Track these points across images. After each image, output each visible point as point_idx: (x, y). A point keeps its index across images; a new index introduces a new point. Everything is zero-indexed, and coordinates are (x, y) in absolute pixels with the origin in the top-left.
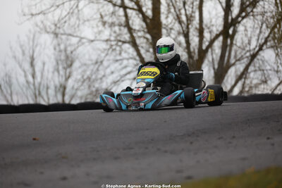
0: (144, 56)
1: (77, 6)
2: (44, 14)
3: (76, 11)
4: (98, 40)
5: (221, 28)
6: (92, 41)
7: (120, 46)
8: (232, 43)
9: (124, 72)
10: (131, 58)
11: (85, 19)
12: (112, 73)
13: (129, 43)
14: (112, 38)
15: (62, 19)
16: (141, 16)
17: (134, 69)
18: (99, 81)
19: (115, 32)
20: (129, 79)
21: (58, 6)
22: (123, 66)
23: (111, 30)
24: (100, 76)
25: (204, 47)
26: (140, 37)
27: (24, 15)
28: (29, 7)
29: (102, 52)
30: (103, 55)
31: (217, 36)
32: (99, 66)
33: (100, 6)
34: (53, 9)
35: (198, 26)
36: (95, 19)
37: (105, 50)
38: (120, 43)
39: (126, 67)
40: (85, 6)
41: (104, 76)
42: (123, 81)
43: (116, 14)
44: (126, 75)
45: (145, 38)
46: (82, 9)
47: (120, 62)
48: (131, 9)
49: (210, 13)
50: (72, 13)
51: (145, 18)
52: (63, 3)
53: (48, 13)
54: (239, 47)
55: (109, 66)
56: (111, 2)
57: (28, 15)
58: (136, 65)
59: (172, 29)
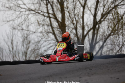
0: (58, 39)
1: (28, 17)
2: (13, 21)
3: (27, 19)
6: (35, 32)
8: (97, 33)
9: (49, 46)
10: (52, 40)
11: (32, 22)
12: (44, 46)
13: (51, 33)
14: (43, 31)
15: (21, 22)
17: (54, 45)
19: (45, 28)
20: (52, 49)
21: (19, 17)
22: (49, 43)
23: (43, 27)
25: (85, 34)
26: (56, 30)
27: (4, 21)
28: (6, 18)
29: (40, 37)
30: (40, 39)
31: (90, 29)
32: (38, 44)
34: (17, 18)
35: (82, 25)
36: (35, 23)
38: (48, 33)
39: (50, 44)
42: (48, 50)
43: (45, 20)
44: (50, 47)
45: (58, 30)
46: (30, 19)
48: (52, 18)
49: (88, 19)
50: (26, 20)
51: (58, 21)
52: (21, 16)
53: (15, 20)
54: (101, 35)
55: (42, 44)
56: (43, 15)
57: (6, 21)
58: (54, 43)
59: (70, 27)
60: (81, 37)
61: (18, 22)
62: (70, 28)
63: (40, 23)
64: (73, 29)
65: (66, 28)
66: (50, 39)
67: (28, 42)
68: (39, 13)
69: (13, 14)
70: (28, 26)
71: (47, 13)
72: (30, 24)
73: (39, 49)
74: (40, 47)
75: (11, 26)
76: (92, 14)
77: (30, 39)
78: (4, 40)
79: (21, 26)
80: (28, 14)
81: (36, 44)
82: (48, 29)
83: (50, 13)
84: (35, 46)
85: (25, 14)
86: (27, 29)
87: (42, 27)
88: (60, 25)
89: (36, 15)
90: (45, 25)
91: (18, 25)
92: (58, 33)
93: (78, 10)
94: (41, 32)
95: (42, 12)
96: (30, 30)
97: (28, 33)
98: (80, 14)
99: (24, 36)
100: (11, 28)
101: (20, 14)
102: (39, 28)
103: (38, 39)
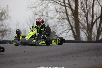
0: (72, 24)
1: (48, 5)
2: (36, 8)
3: (47, 7)
4: (55, 18)
5: (100, 15)
6: (53, 18)
7: (63, 20)
9: (64, 30)
10: (67, 25)
11: (51, 10)
12: (60, 30)
13: (66, 19)
14: (60, 17)
15: (42, 9)
16: (71, 9)
17: (68, 29)
19: (61, 15)
20: (66, 32)
21: (41, 5)
25: (93, 22)
26: (70, 17)
27: (28, 8)
28: (30, 5)
29: (57, 22)
30: (57, 23)
31: (98, 18)
32: (55, 27)
33: (56, 5)
34: (39, 6)
35: (91, 14)
36: (54, 10)
37: (57, 21)
39: (65, 28)
40: (51, 5)
42: (63, 33)
43: (62, 8)
45: (72, 17)
46: (49, 6)
48: (67, 7)
49: (96, 9)
50: (46, 8)
51: (72, 10)
52: (43, 4)
53: (37, 7)
55: (58, 28)
56: (60, 4)
57: (30, 8)
58: (68, 27)
59: (82, 15)
60: (91, 24)
61: (39, 9)
62: (82, 16)
63: (58, 10)
64: (84, 17)
65: (79, 15)
66: (65, 24)
68: (57, 2)
69: (36, 2)
70: (47, 13)
71: (63, 2)
72: (49, 11)
75: (33, 12)
76: (100, 5)
77: (48, 23)
78: (27, 23)
79: (42, 12)
80: (48, 3)
81: (53, 27)
82: (64, 16)
83: (66, 3)
85: (45, 3)
86: (46, 15)
87: (59, 14)
88: (74, 13)
89: (54, 4)
90: (62, 12)
91: (40, 12)
92: (72, 19)
93: (89, 1)
94: (58, 18)
95: (59, 1)
96: (48, 16)
97: (47, 18)
98: (91, 5)
100: (33, 14)
101: (41, 2)
102: (56, 15)
103: (55, 23)
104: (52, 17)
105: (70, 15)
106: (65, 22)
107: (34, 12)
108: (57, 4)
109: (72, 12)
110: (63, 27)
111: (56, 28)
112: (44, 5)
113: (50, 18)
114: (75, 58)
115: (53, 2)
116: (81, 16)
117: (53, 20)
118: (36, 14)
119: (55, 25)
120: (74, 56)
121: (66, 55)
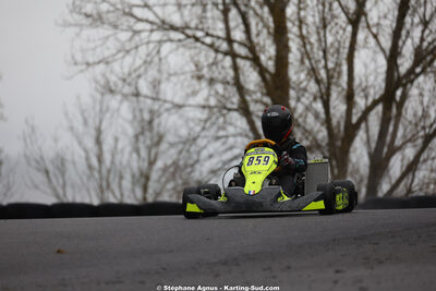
1: (158, 52)
2: (107, 63)
3: (156, 59)
4: (190, 106)
5: (381, 92)
6: (180, 107)
7: (224, 115)
9: (228, 155)
10: (240, 135)
11: (172, 71)
12: (211, 156)
15: (133, 68)
16: (258, 69)
18: (189, 170)
19: (217, 92)
21: (128, 52)
22: (227, 146)
24: (191, 162)
25: (355, 120)
26: (256, 101)
27: (76, 64)
28: (83, 51)
29: (197, 125)
30: (198, 129)
32: (191, 145)
34: (120, 55)
35: (346, 86)
36: (183, 73)
37: (200, 120)
38: (224, 112)
39: (231, 148)
40: (172, 52)
41: (197, 161)
43: (220, 65)
44: (232, 160)
45: (262, 103)
46: (166, 57)
47: (223, 140)
48: (242, 58)
49: (366, 67)
50: (151, 62)
51: (262, 71)
52: (137, 47)
53: (114, 61)
55: (205, 147)
56: (211, 46)
57: (82, 64)
59: (305, 90)
60: (342, 129)
61: (122, 68)
62: (307, 95)
64: (315, 99)
65: (292, 92)
66: (231, 130)
67: (155, 139)
68: (197, 39)
69: (107, 38)
70: (156, 84)
71: (224, 39)
72: (166, 76)
73: (192, 166)
74: (195, 157)
75: (97, 82)
77: (162, 130)
78: (71, 129)
79: (133, 82)
80: (160, 42)
81: (180, 146)
82: (227, 95)
83: (235, 41)
84: (180, 152)
85: (149, 43)
87: (207, 89)
88: (271, 84)
89: (184, 46)
91: (124, 80)
94: (204, 107)
95: (207, 34)
96: (161, 97)
97: (156, 107)
98: (343, 47)
99: (143, 120)
100: (97, 90)
101: (131, 39)
103: (191, 129)
104: (178, 100)
105: (255, 92)
106: (231, 124)
107: (102, 82)
108: (198, 44)
109: (264, 79)
110: (224, 143)
111: (193, 149)
112: (143, 50)
113: (167, 105)
114: (274, 277)
115: (182, 36)
116: (303, 95)
117: (181, 116)
118: (112, 91)
119: (189, 134)
120: (269, 268)
121: (238, 265)
